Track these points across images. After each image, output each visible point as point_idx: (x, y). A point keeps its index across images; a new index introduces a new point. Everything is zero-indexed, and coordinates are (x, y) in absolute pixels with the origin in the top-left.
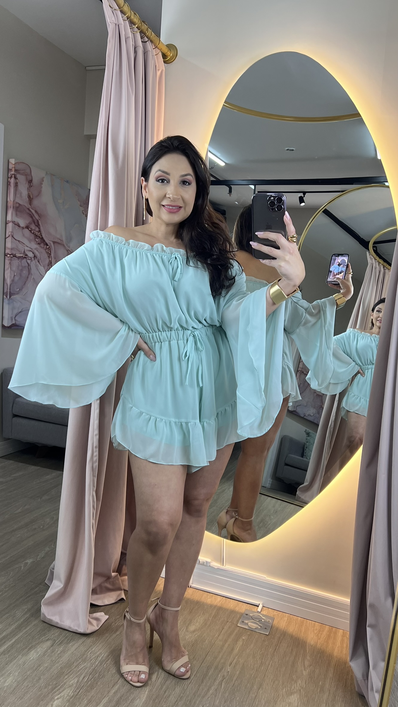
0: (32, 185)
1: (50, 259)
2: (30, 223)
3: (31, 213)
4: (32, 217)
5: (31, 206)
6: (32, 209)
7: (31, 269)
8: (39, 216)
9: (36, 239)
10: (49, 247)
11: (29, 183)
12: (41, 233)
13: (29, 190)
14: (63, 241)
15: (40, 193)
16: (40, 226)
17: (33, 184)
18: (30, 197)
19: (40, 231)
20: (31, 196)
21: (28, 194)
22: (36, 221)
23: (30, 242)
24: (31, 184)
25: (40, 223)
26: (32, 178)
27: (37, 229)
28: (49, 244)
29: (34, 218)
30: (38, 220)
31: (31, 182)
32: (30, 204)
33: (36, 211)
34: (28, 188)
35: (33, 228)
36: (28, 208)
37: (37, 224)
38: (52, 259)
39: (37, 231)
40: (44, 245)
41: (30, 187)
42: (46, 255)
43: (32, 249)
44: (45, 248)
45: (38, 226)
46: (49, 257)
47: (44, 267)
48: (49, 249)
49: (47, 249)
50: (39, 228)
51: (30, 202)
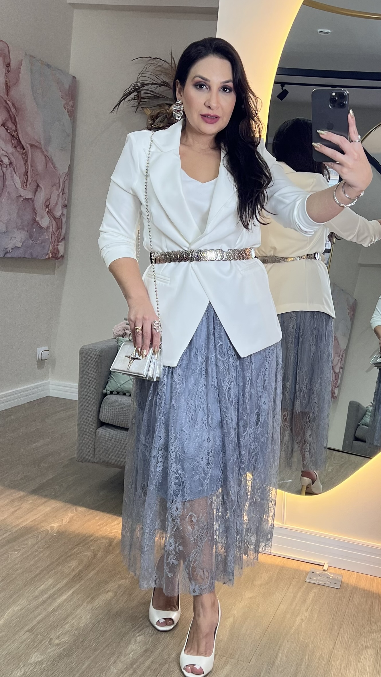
0: (9, 70)
1: (27, 168)
2: (7, 120)
3: (8, 107)
4: (8, 112)
5: (8, 97)
6: (9, 101)
7: (6, 180)
8: (16, 111)
9: (12, 141)
10: (26, 152)
11: (6, 66)
12: (17, 133)
13: (6, 76)
14: (41, 144)
15: (17, 81)
16: (16, 123)
17: (10, 68)
18: (7, 85)
19: (16, 130)
20: (9, 84)
21: (6, 81)
22: (13, 117)
23: (6, 145)
24: (9, 68)
25: (17, 120)
26: (10, 61)
27: (14, 128)
28: (25, 148)
29: (11, 113)
30: (15, 116)
31: (9, 66)
32: (7, 95)
33: (13, 105)
34: (5, 74)
35: (10, 126)
36: (5, 99)
37: (13, 121)
38: (28, 167)
39: (13, 130)
40: (21, 148)
41: (8, 72)
42: (22, 162)
43: (8, 153)
44: (22, 152)
45: (15, 123)
46: (25, 164)
47: (19, 177)
48: (26, 154)
49: (23, 153)
50: (16, 127)
51: (7, 92)
